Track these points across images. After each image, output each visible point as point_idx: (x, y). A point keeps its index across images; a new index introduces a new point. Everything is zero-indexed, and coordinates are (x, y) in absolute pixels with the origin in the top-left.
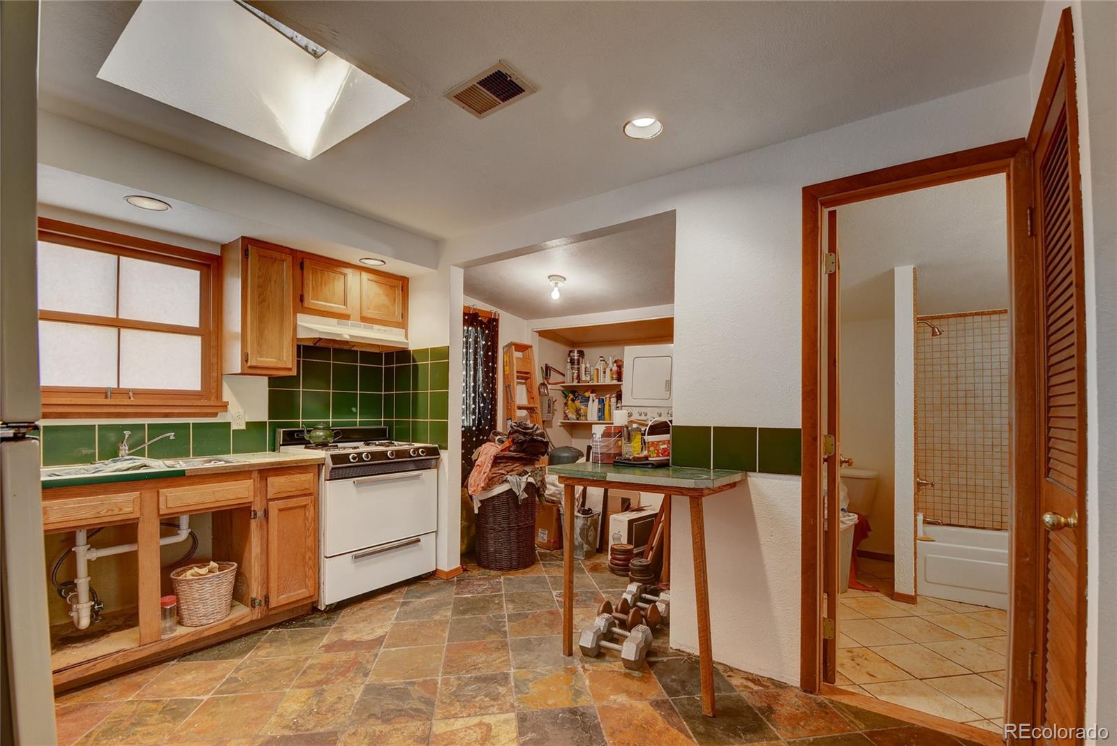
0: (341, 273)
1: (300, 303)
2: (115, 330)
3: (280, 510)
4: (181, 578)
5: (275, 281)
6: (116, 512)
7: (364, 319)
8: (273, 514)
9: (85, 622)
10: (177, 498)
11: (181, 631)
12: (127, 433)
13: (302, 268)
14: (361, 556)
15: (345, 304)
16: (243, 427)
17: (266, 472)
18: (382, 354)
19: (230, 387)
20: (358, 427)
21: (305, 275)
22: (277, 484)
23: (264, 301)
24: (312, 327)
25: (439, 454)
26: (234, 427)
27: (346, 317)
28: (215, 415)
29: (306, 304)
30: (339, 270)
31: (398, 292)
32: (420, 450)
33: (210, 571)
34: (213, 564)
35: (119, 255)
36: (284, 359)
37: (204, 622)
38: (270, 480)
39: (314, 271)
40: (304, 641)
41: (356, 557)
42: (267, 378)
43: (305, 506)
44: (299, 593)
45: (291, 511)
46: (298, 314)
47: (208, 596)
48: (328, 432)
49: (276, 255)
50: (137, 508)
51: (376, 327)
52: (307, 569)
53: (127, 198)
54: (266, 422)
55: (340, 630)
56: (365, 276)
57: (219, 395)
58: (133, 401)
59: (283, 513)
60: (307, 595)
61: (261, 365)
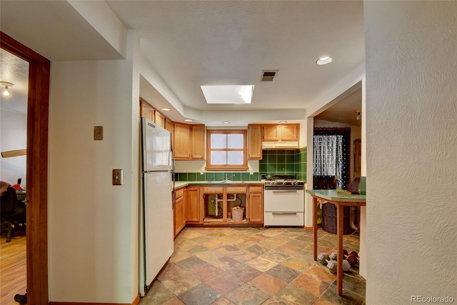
0: (275, 128)
1: (263, 139)
2: (226, 151)
3: (253, 196)
4: (233, 209)
5: (256, 134)
6: (219, 191)
7: (283, 140)
8: (251, 197)
9: (217, 215)
10: (230, 190)
11: (232, 221)
12: (226, 175)
13: (263, 129)
14: (275, 214)
15: (276, 137)
16: (253, 174)
17: (250, 185)
18: (294, 150)
19: (250, 163)
20: (286, 175)
21: (264, 130)
22: (252, 189)
23: (253, 140)
24: (267, 145)
25: (304, 185)
26: (251, 174)
27: (277, 141)
28: (246, 171)
29: (264, 139)
30: (274, 127)
31: (295, 130)
32: (296, 183)
33: (237, 208)
34: (238, 207)
35: (227, 134)
36: (259, 155)
37: (236, 220)
38: (250, 188)
39: (267, 129)
40: (255, 232)
41: (273, 214)
42: (259, 160)
43: (259, 196)
44: (258, 220)
45: (256, 197)
46: (263, 142)
47: (236, 214)
48: (272, 176)
49: (256, 127)
50: (222, 191)
51: (287, 142)
52: (260, 214)
53: (222, 123)
54: (258, 173)
55: (264, 232)
56: (283, 127)
57: (247, 166)
58: (229, 167)
59: (253, 197)
60: (260, 221)
61: (253, 157)
